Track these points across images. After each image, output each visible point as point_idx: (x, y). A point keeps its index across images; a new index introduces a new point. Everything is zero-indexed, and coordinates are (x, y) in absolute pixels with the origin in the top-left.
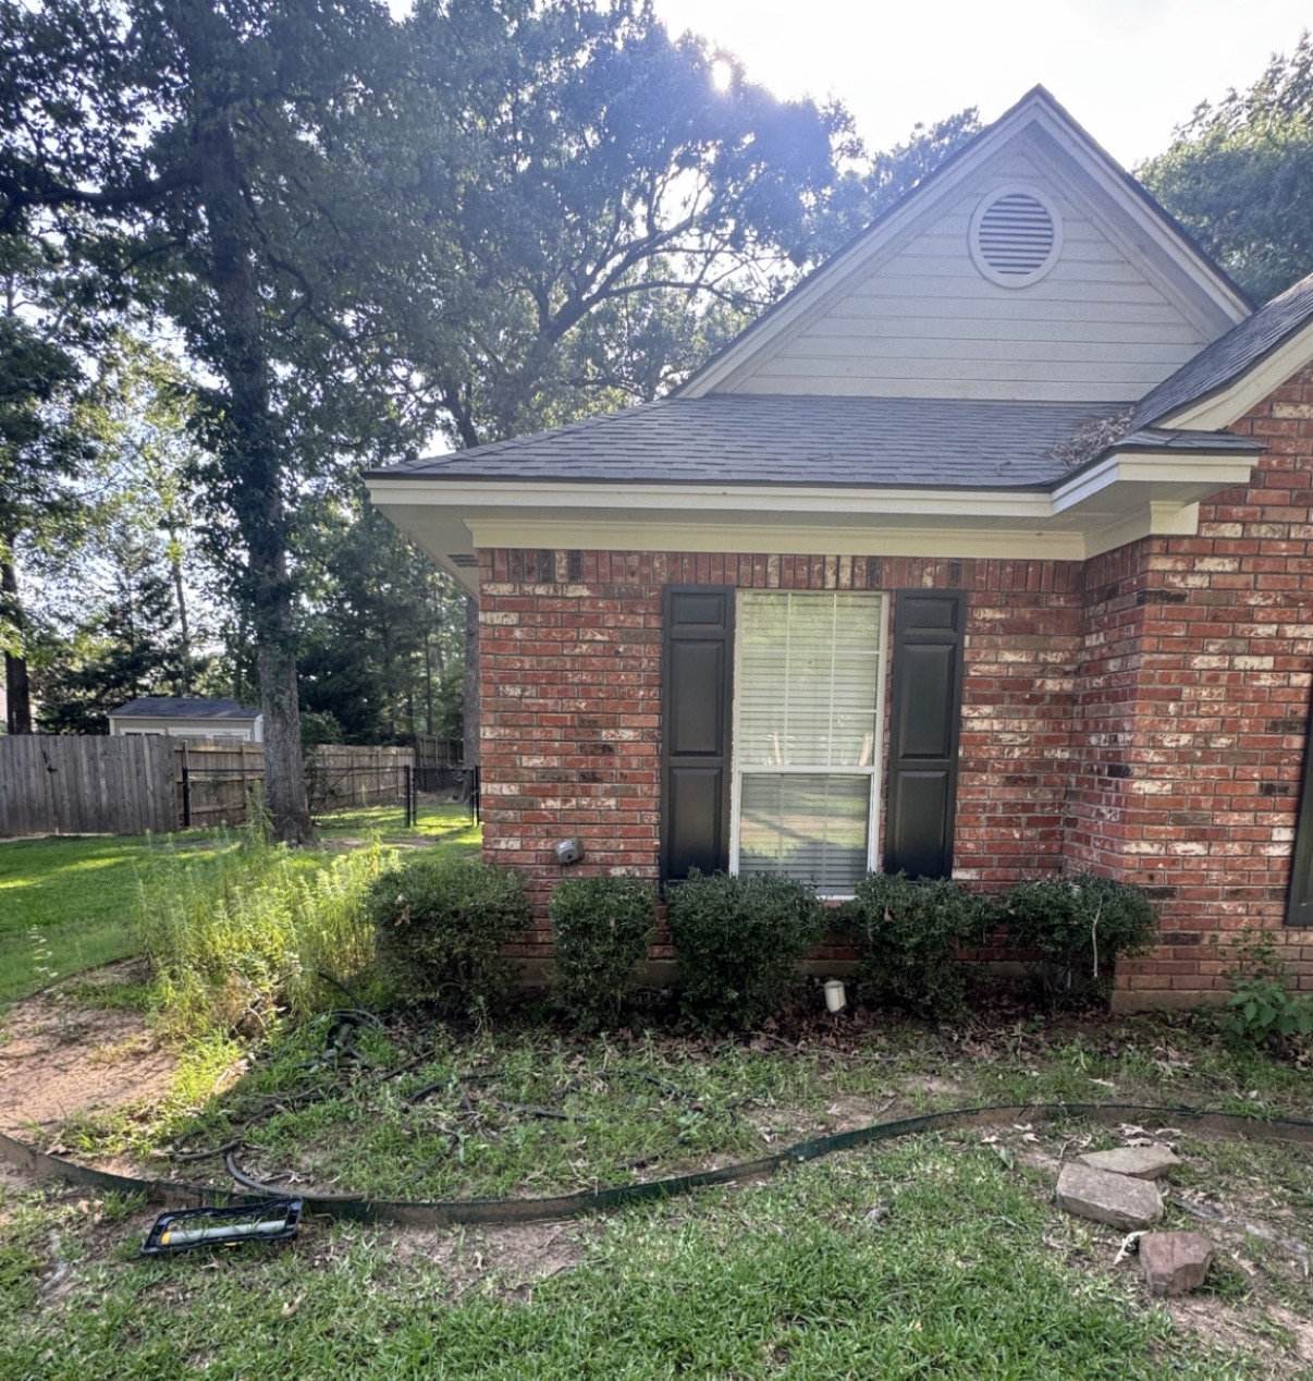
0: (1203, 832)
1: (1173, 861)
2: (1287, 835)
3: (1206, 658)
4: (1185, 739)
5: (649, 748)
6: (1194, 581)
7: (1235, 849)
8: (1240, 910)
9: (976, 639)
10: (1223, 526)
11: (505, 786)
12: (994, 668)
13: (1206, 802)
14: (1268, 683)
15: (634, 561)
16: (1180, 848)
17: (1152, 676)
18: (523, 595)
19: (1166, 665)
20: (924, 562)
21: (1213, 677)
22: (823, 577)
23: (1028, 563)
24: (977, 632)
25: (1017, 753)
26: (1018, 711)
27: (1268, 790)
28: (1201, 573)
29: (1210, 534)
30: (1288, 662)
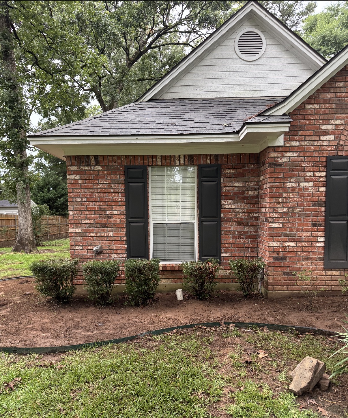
0: (294, 239)
1: (285, 248)
2: (322, 239)
3: (290, 184)
4: (285, 209)
5: (123, 217)
6: (284, 160)
7: (305, 244)
8: (309, 264)
9: (225, 179)
10: (292, 142)
11: (77, 229)
12: (231, 188)
13: (294, 230)
14: (312, 191)
15: (115, 158)
16: (287, 244)
17: (273, 190)
18: (81, 170)
19: (278, 186)
20: (207, 156)
21: (293, 190)
22: (175, 162)
23: (241, 154)
24: (225, 177)
25: (240, 215)
26: (240, 202)
27: (315, 225)
28: (287, 157)
29: (289, 145)
30: (318, 184)
